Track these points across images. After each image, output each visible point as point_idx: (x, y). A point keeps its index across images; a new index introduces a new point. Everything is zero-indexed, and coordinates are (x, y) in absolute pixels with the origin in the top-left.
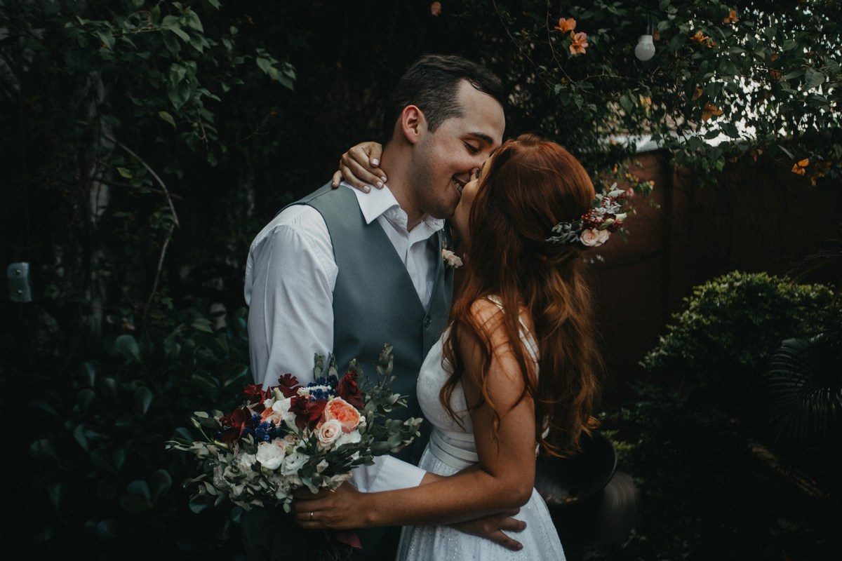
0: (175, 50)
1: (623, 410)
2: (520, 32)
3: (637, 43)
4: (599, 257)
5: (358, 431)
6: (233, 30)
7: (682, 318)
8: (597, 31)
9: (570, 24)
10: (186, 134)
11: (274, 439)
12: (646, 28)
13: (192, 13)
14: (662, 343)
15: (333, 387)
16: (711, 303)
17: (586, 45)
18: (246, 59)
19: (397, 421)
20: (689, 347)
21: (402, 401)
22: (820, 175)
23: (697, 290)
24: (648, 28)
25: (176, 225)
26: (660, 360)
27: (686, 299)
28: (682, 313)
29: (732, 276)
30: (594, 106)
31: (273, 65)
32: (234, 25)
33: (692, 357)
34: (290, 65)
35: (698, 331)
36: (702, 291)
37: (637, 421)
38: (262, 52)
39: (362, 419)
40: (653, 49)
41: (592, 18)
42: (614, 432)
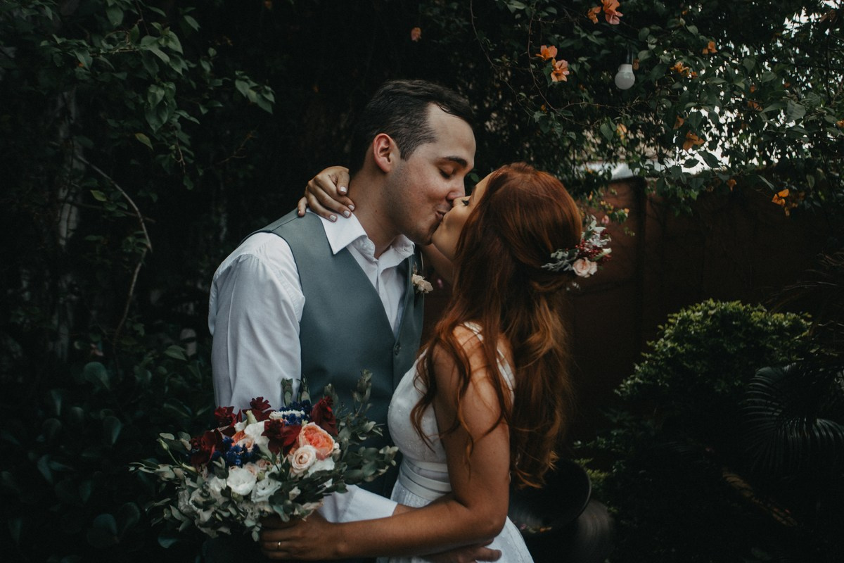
0: (153, 70)
1: (598, 438)
2: (501, 59)
3: (617, 72)
4: (575, 285)
5: (331, 458)
6: (212, 52)
7: (657, 346)
8: (577, 59)
9: (552, 52)
10: (161, 156)
11: (245, 463)
13: (171, 33)
14: (637, 370)
15: (306, 413)
16: (685, 331)
17: (567, 73)
18: (224, 82)
19: (372, 449)
20: (665, 375)
21: (377, 429)
22: (794, 205)
23: (672, 318)
24: (628, 58)
25: (148, 248)
26: (636, 388)
27: (661, 327)
28: (657, 340)
29: (706, 303)
30: (574, 134)
31: (253, 88)
32: (212, 47)
33: (668, 385)
34: (269, 89)
35: (673, 359)
36: (676, 319)
37: (613, 450)
38: (242, 75)
39: (336, 445)
40: (633, 78)
41: (572, 47)
42: (588, 461)
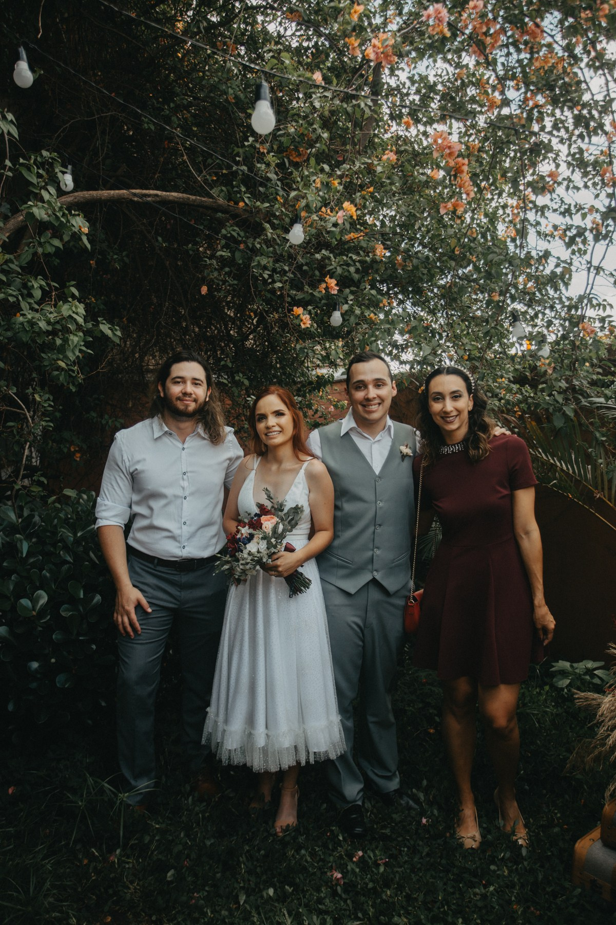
3: (331, 316)
9: (300, 311)
12: (336, 307)
18: (93, 325)
31: (110, 328)
34: (118, 328)
38: (102, 320)
40: (341, 319)
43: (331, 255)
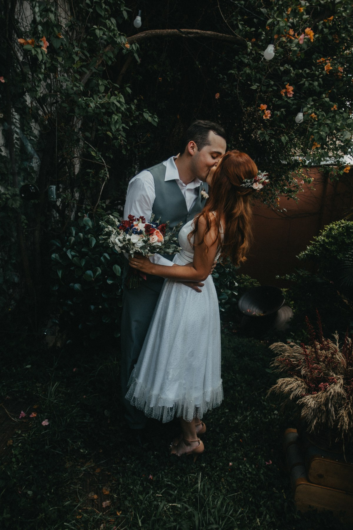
0: (114, 109)
2: (246, 108)
3: (296, 115)
4: (285, 209)
6: (135, 101)
7: (317, 239)
8: (281, 110)
9: (264, 107)
10: (115, 141)
12: (300, 110)
13: (121, 95)
14: (308, 248)
15: (157, 227)
16: (331, 233)
17: (270, 115)
18: (140, 113)
20: (318, 251)
23: (326, 227)
25: (108, 177)
26: (305, 256)
27: (321, 231)
28: (318, 236)
29: (341, 221)
30: (274, 140)
31: (150, 116)
32: (136, 99)
33: (318, 255)
34: (156, 116)
35: (323, 245)
36: (327, 227)
38: (146, 111)
39: (163, 240)
40: (303, 118)
41: (281, 104)
42: (286, 289)
43: (291, 69)
